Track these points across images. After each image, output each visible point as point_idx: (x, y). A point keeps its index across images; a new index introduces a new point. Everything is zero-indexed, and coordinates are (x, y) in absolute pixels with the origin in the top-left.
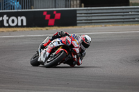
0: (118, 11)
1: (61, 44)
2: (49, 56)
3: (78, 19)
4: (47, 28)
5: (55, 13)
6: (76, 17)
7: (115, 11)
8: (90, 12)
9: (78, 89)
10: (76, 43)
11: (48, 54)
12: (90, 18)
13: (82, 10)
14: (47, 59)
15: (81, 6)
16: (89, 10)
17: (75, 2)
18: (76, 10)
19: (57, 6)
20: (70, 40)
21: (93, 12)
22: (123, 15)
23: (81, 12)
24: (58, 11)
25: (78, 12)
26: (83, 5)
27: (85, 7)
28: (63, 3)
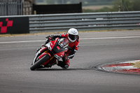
3: (30, 26)
5: (7, 20)
6: (29, 24)
7: (67, 18)
8: (42, 19)
12: (43, 25)
13: (34, 17)
15: (33, 14)
16: (41, 17)
17: (27, 9)
18: (28, 17)
19: (9, 13)
21: (45, 19)
22: (76, 22)
23: (33, 19)
25: (30, 19)
26: (35, 12)
27: (37, 14)
28: (15, 10)
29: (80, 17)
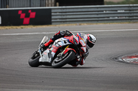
0: (92, 10)
1: (68, 43)
2: (55, 56)
3: (53, 17)
4: (22, 26)
6: (51, 16)
7: (89, 10)
8: (65, 11)
9: (53, 87)
10: (83, 42)
11: (53, 54)
12: (65, 17)
13: (56, 9)
14: (53, 59)
15: (55, 5)
18: (50, 9)
19: (32, 5)
20: (77, 39)
21: (67, 10)
22: (97, 14)
23: (55, 11)
24: (33, 10)
25: (53, 11)
26: (58, 4)
27: (60, 6)
28: (38, 2)
29: (102, 9)
